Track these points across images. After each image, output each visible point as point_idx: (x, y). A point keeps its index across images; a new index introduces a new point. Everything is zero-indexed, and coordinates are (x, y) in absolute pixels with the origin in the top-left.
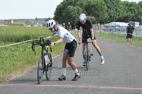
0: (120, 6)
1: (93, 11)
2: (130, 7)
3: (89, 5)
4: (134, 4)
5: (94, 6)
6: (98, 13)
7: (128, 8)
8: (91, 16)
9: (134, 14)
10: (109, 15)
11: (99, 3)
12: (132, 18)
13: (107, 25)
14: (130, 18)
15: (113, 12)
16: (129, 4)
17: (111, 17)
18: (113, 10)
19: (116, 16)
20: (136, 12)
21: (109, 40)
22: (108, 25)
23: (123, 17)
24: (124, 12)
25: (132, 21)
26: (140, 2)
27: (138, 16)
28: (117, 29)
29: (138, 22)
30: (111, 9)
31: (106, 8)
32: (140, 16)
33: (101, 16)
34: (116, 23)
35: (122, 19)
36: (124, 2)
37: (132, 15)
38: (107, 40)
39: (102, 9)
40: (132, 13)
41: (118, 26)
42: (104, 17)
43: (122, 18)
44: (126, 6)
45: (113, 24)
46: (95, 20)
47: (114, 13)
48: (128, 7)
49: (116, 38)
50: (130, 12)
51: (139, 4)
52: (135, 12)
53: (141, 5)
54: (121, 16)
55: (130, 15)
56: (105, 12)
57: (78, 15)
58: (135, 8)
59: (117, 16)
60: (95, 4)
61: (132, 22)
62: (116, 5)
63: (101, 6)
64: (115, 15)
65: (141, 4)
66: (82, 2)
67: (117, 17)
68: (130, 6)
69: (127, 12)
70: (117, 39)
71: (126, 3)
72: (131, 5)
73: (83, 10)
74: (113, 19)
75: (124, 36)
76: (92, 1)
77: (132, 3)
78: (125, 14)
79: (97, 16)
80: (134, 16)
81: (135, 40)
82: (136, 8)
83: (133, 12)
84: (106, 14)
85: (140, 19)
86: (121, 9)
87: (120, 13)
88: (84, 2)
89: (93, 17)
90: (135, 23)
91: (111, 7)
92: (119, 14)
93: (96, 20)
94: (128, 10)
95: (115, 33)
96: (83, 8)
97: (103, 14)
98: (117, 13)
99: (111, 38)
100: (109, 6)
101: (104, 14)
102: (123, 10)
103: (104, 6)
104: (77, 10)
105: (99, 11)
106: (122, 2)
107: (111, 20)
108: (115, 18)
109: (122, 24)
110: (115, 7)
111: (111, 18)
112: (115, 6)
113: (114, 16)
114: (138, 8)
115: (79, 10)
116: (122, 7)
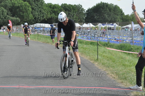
0: (44, 8)
1: (18, 12)
3: (13, 6)
4: (57, 6)
5: (18, 7)
6: (22, 14)
7: (52, 10)
10: (33, 17)
11: (23, 4)
13: (32, 26)
14: (53, 19)
15: (38, 14)
16: (52, 6)
17: (35, 18)
18: (37, 11)
19: (40, 18)
21: (35, 41)
22: (34, 26)
23: (47, 19)
24: (47, 14)
28: (42, 30)
30: (35, 11)
31: (30, 9)
33: (25, 18)
34: (41, 24)
35: (46, 21)
36: (48, 4)
38: (33, 40)
39: (26, 11)
41: (43, 27)
42: (29, 19)
44: (50, 8)
45: (38, 25)
46: (19, 22)
49: (41, 38)
50: (53, 14)
51: (61, 6)
53: (64, 8)
54: (45, 17)
55: (54, 17)
56: (30, 13)
57: (3, 16)
58: (58, 10)
59: (41, 17)
60: (20, 6)
61: (56, 23)
62: (40, 7)
63: (25, 8)
64: (40, 17)
66: (6, 3)
67: (42, 19)
68: (53, 8)
69: (51, 13)
70: (42, 40)
71: (50, 5)
72: (55, 7)
73: (8, 11)
74: (38, 20)
75: (49, 37)
76: (16, 3)
77: (55, 5)
78: (49, 16)
79: (22, 17)
84: (31, 15)
86: (45, 11)
88: (8, 3)
89: (17, 18)
91: (36, 9)
92: (43, 15)
93: (21, 22)
94: (51, 11)
95: (39, 34)
96: (7, 9)
98: (41, 14)
99: (37, 40)
100: (34, 8)
101: (29, 15)
102: (47, 11)
103: (28, 8)
104: (2, 11)
106: (46, 4)
107: (35, 21)
108: (40, 20)
109: (47, 26)
110: (39, 9)
111: (36, 20)
112: (39, 8)
113: (38, 18)
114: (61, 10)
115: (3, 11)
116: (46, 8)
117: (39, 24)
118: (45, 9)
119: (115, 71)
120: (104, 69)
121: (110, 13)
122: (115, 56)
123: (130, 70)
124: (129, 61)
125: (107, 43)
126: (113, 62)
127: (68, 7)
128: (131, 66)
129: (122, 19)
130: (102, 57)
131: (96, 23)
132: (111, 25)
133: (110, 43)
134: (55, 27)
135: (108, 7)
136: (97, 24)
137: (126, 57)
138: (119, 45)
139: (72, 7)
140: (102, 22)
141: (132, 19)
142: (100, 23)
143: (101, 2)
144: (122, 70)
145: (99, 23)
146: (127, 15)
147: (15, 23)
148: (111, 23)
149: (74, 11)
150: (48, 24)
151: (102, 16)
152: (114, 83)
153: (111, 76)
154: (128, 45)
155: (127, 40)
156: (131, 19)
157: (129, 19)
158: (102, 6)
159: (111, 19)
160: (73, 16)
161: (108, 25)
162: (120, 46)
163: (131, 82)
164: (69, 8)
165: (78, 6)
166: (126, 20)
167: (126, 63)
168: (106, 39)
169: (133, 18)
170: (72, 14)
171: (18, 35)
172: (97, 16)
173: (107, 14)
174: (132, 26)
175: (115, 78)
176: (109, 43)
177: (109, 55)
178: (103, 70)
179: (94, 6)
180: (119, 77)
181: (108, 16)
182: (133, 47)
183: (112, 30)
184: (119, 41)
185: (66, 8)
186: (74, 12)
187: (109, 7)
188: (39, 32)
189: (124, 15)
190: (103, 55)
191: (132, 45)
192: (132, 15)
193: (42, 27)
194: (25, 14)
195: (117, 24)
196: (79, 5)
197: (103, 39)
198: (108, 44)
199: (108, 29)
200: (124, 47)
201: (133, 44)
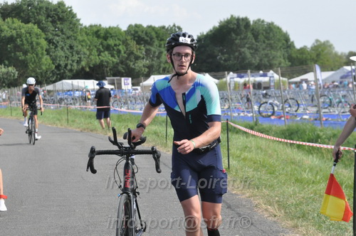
0: (80, 38)
1: (10, 52)
2: (106, 40)
4: (115, 32)
6: (23, 58)
7: (102, 44)
8: (5, 65)
9: (119, 57)
10: (53, 63)
11: (23, 31)
12: (114, 67)
13: (50, 87)
14: (107, 67)
15: (63, 54)
16: (102, 34)
17: (58, 67)
18: (62, 48)
19: (71, 65)
20: (122, 52)
21: (59, 126)
22: (55, 86)
23: (90, 67)
24: (90, 54)
25: (114, 75)
26: (130, 26)
27: (128, 61)
28: (78, 97)
29: (130, 79)
30: (56, 47)
31: (44, 43)
32: (132, 63)
33: (31, 66)
34: (75, 82)
35: (88, 72)
36: (91, 26)
37: (114, 60)
38: (55, 126)
39: (32, 48)
40: (113, 56)
42: (42, 69)
43: (87, 69)
44: (96, 38)
45: (67, 84)
46: (16, 77)
47: (66, 57)
48: (100, 40)
49: (77, 120)
50: (106, 53)
51: (128, 32)
52: (119, 51)
53: (132, 34)
54: (83, 63)
55: (107, 62)
56: (42, 54)
58: (117, 42)
59: (75, 64)
60: (15, 35)
61: (115, 78)
62: (68, 35)
63: (29, 40)
64: (70, 62)
65: (133, 32)
67: (75, 67)
69: (100, 52)
70: (80, 124)
71: (95, 29)
72: (108, 35)
74: (64, 72)
76: (5, 27)
77: (111, 32)
78: (95, 59)
79: (22, 65)
80: (117, 64)
81: (126, 124)
82: (121, 43)
83: (115, 52)
84: (46, 59)
85: (134, 69)
86: (82, 46)
87: (82, 56)
89: (10, 69)
90: (121, 80)
91: (58, 42)
92: (80, 58)
93: (19, 77)
94: (101, 47)
95: (73, 107)
97: (37, 61)
98: (73, 56)
99: (64, 122)
100: (52, 39)
101: (41, 58)
102: (90, 46)
103: (37, 39)
105: (25, 53)
106: (85, 27)
107: (59, 74)
108: (71, 70)
109: (92, 85)
110: (68, 42)
111: (59, 70)
112: (68, 38)
113: (66, 65)
114: (125, 43)
116: (86, 39)
117: (70, 81)
118: (83, 41)
119: (277, 196)
120: (248, 195)
121: (257, 45)
122: (275, 157)
123: (315, 194)
124: (311, 170)
125: (252, 123)
126: (270, 174)
127: (144, 34)
128: (319, 182)
129: (290, 59)
130: (239, 161)
131: (221, 73)
132: (261, 76)
133: (261, 125)
134: (113, 87)
135: (251, 28)
136: (223, 76)
137: (305, 158)
138: (285, 128)
139: (156, 33)
140: (238, 70)
141: (315, 58)
142: (231, 73)
143: (232, 16)
144: (295, 194)
145: (228, 73)
146: (301, 49)
147: (4, 82)
148: (261, 72)
149: (162, 42)
150: (92, 81)
151: (237, 54)
152: (274, 230)
153: (266, 210)
154: (308, 126)
155: (306, 114)
156: (313, 59)
157: (309, 57)
158: (235, 26)
159: (261, 60)
160: (159, 57)
161: (253, 76)
162: (288, 130)
163: (320, 226)
164: (147, 36)
165: (171, 28)
166: (299, 62)
167: (305, 175)
168: (250, 115)
169: (318, 55)
170: (155, 52)
171: (14, 113)
172: (223, 54)
173: (248, 48)
174: (316, 76)
175: (275, 216)
176: (256, 125)
177: (260, 157)
178: (244, 197)
179: (214, 28)
180: (286, 213)
181: (252, 51)
182: (321, 131)
183: (265, 88)
184: (283, 119)
185: (139, 37)
186: (160, 46)
187: (253, 30)
188: (71, 104)
189: (294, 47)
190: (242, 157)
191: (319, 127)
192: (315, 46)
193: (77, 90)
194: (29, 55)
195: (276, 72)
196: (174, 25)
197: (242, 114)
198: (256, 127)
199: (254, 88)
200: (297, 132)
201: (321, 124)
